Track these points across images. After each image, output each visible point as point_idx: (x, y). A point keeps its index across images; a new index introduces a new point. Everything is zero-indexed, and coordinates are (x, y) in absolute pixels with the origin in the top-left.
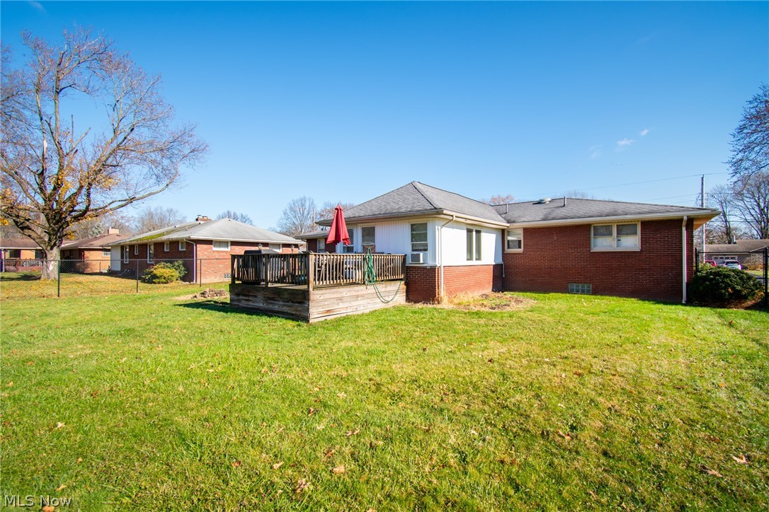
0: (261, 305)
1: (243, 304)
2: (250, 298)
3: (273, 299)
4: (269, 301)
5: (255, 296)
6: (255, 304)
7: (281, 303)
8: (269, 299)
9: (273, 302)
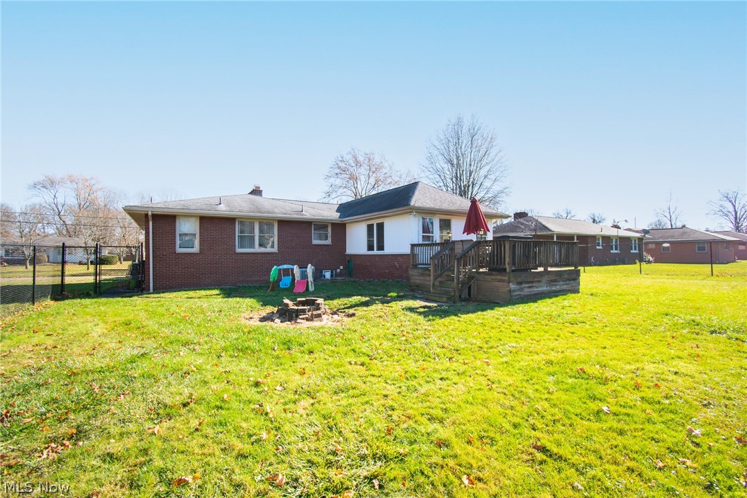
0: (545, 288)
1: (527, 291)
2: (534, 285)
3: (555, 281)
4: (552, 283)
5: (539, 281)
6: (540, 289)
7: (561, 283)
8: (552, 281)
9: (555, 283)
